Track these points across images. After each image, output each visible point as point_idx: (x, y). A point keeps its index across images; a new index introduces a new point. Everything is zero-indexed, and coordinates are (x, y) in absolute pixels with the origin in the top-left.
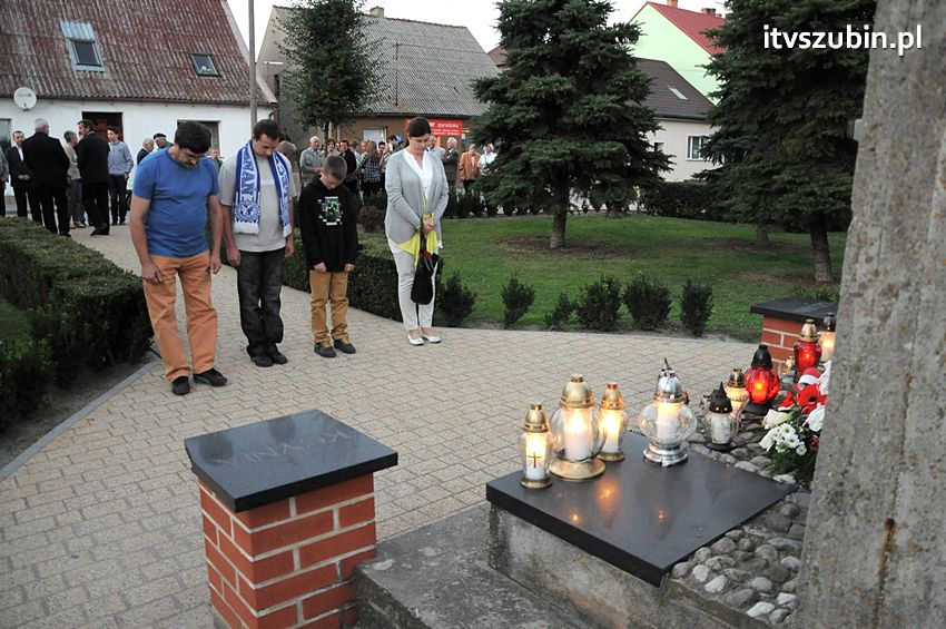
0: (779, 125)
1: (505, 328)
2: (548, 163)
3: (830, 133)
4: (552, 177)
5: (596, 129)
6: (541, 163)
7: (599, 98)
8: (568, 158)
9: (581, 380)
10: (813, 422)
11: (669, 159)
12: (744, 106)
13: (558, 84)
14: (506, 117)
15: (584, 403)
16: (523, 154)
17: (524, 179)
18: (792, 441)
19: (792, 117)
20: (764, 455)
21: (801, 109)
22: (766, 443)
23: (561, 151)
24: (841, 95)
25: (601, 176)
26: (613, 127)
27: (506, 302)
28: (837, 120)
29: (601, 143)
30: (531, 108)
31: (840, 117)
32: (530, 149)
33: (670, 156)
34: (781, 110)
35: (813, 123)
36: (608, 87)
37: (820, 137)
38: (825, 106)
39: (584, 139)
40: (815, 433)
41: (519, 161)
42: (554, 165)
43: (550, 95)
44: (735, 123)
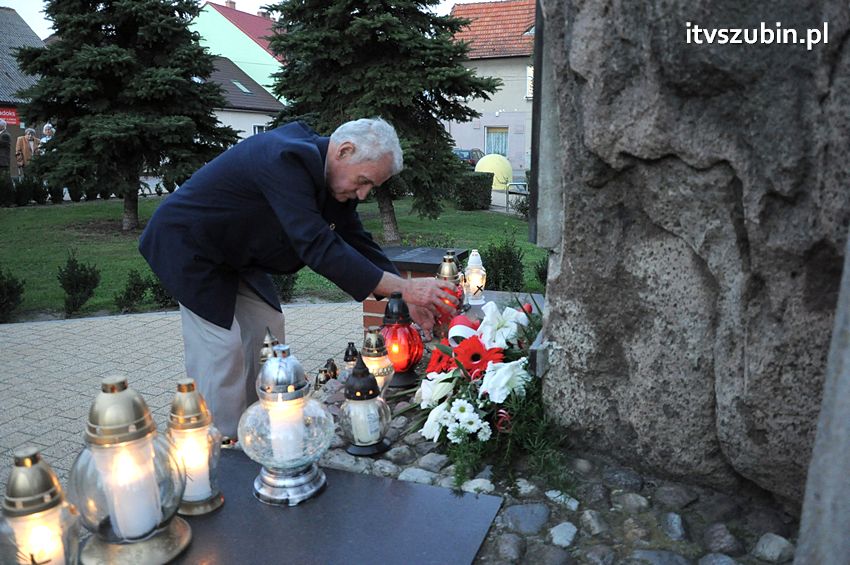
0: (342, 96)
1: (67, 318)
2: (111, 138)
3: (388, 102)
4: (116, 154)
5: (160, 103)
6: (104, 139)
7: (162, 70)
8: (134, 133)
9: (123, 386)
10: (493, 389)
11: (239, 135)
12: (307, 79)
13: (115, 55)
14: (59, 90)
15: (132, 429)
16: (82, 131)
17: (87, 158)
18: (471, 423)
19: (354, 88)
20: (432, 451)
21: (360, 81)
22: (431, 430)
23: (125, 125)
24: (394, 68)
25: (171, 151)
26: (179, 101)
27: (64, 286)
28: (393, 90)
29: (167, 117)
30: (88, 80)
31: (396, 87)
32: (90, 125)
33: (240, 131)
34: (342, 82)
35: (372, 92)
36: (171, 61)
37: (380, 106)
38: (382, 78)
39: (149, 113)
40: (500, 406)
41: (78, 138)
42: (118, 140)
43: (107, 66)
44: (300, 95)
